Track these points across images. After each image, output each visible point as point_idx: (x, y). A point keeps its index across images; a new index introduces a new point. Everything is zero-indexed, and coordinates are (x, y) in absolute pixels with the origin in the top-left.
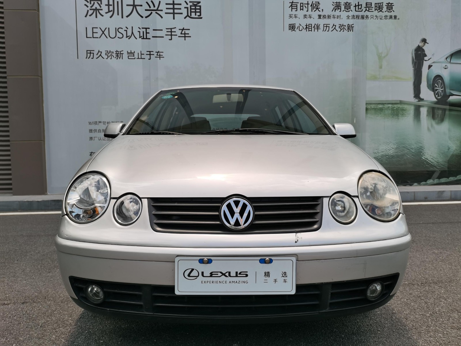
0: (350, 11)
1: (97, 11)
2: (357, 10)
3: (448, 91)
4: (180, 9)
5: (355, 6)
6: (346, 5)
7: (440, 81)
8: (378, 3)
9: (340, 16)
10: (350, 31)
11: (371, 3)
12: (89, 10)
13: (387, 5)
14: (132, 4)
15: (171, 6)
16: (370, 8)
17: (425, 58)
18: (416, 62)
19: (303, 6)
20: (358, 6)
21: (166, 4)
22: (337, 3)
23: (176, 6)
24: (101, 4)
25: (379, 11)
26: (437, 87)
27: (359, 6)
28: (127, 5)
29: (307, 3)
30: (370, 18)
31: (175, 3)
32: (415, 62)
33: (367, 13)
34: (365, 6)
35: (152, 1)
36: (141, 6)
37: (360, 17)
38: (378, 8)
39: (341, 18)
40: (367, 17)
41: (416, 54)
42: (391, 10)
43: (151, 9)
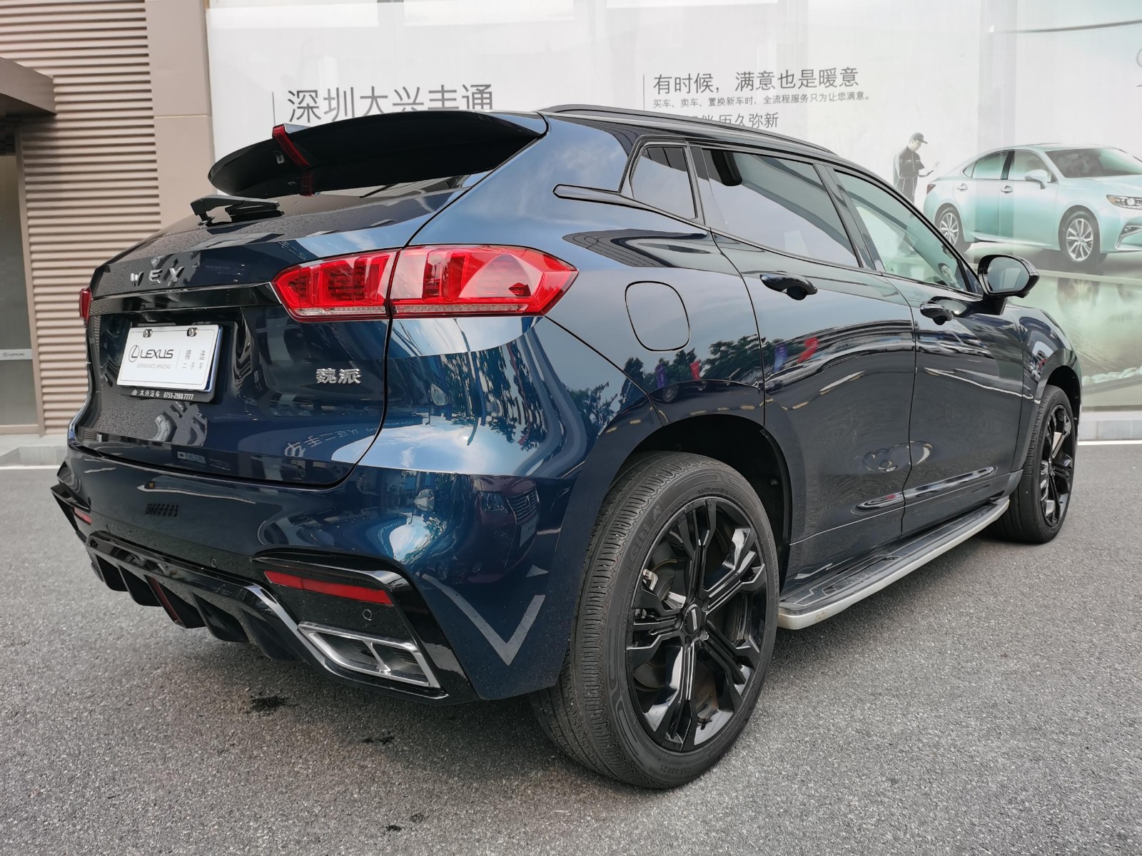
0: (772, 88)
1: (310, 110)
2: (784, 85)
3: (969, 234)
4: (455, 99)
5: (781, 78)
6: (763, 76)
7: (951, 215)
8: (827, 70)
9: (752, 98)
10: (770, 126)
11: (812, 70)
12: (296, 108)
13: (844, 72)
14: (370, 95)
15: (439, 96)
16: (809, 81)
17: (920, 171)
18: (903, 180)
19: (680, 84)
20: (786, 78)
21: (430, 92)
22: (745, 74)
23: (447, 96)
24: (317, 96)
25: (828, 84)
26: (944, 227)
27: (789, 78)
28: (362, 97)
29: (688, 77)
30: (809, 100)
31: (445, 89)
32: (901, 180)
33: (804, 90)
34: (801, 78)
35: (404, 88)
36: (386, 97)
37: (791, 97)
38: (825, 80)
39: (753, 102)
40: (804, 97)
41: (900, 165)
42: (852, 82)
43: (403, 102)
